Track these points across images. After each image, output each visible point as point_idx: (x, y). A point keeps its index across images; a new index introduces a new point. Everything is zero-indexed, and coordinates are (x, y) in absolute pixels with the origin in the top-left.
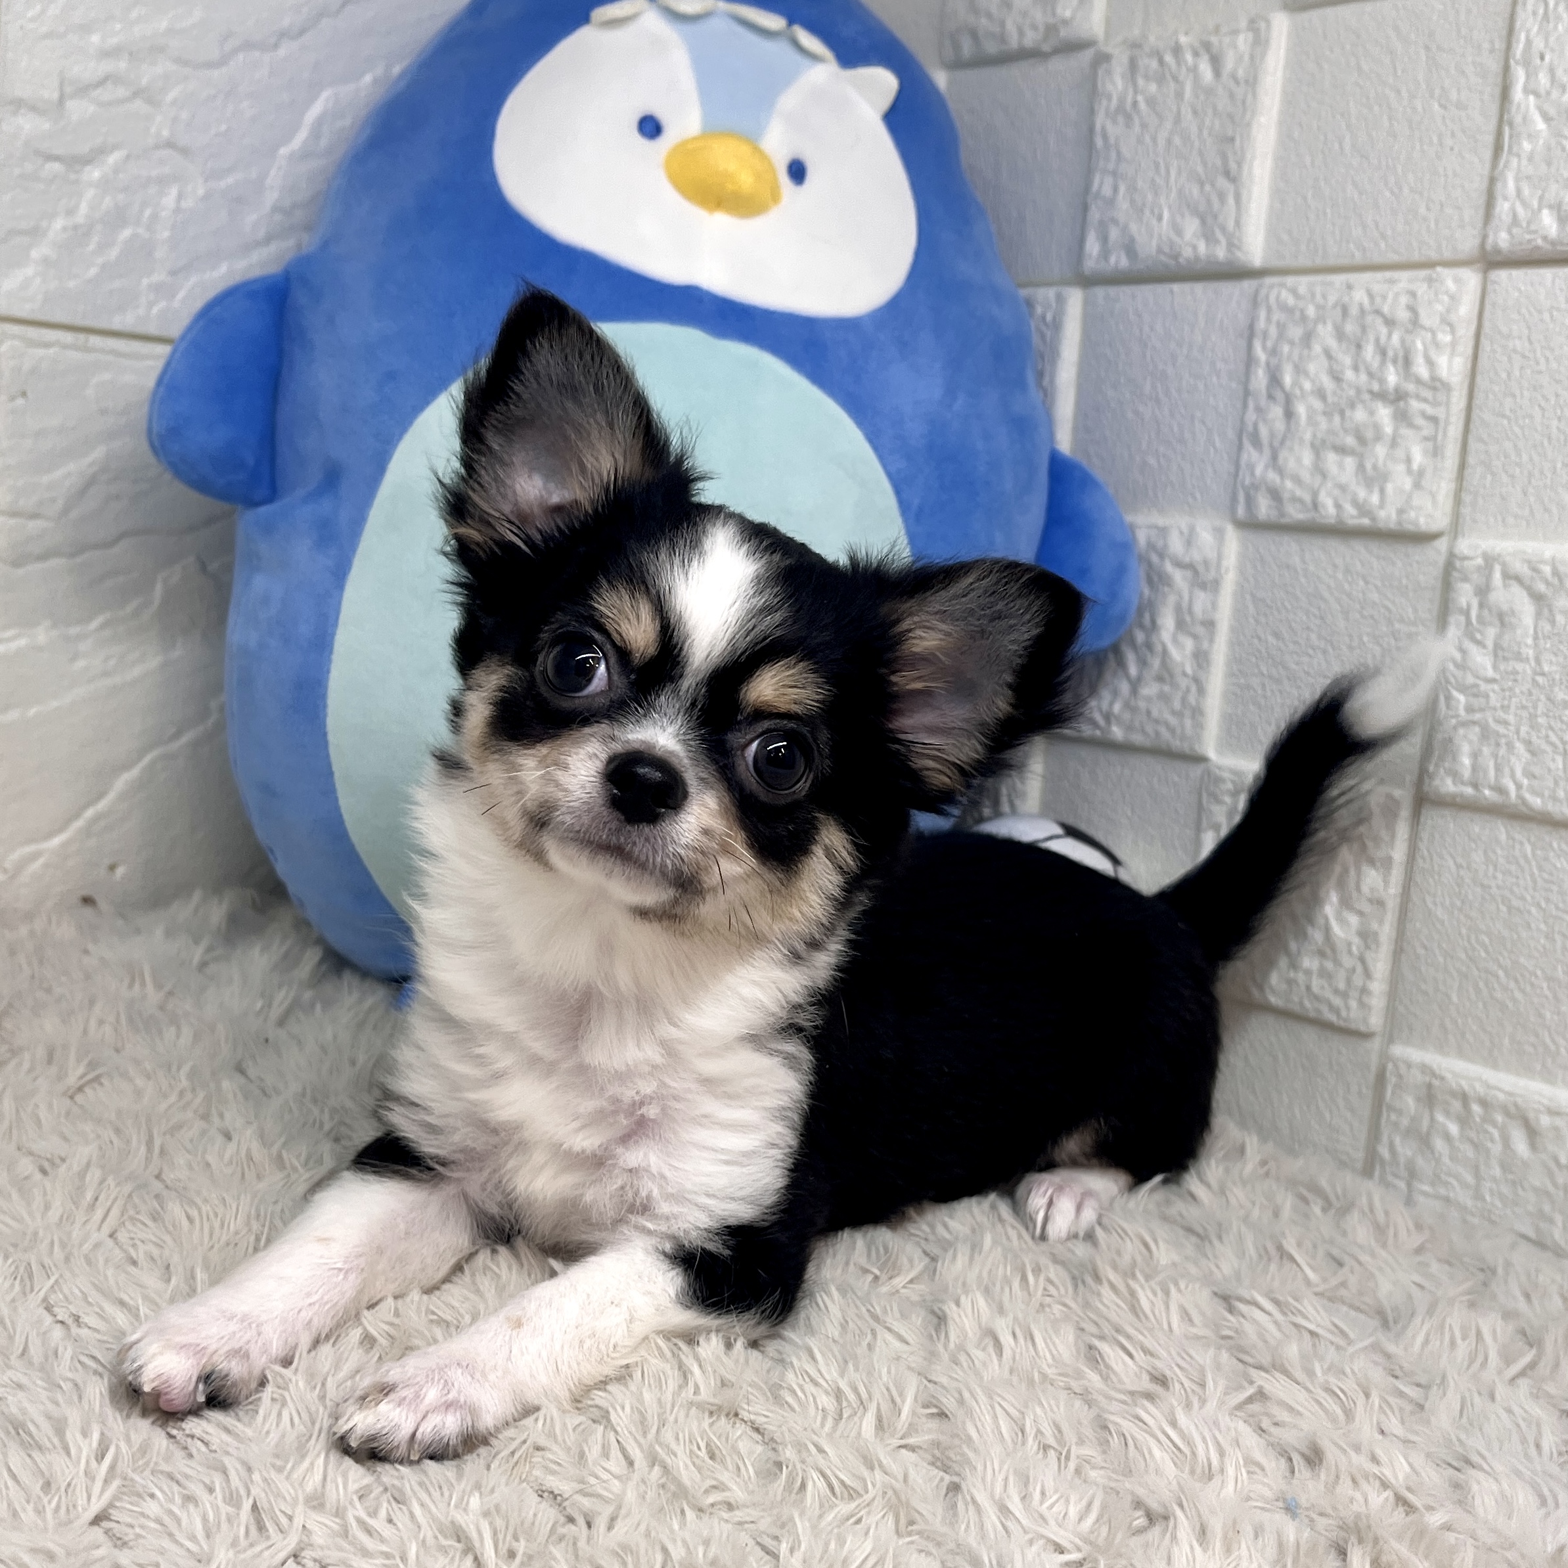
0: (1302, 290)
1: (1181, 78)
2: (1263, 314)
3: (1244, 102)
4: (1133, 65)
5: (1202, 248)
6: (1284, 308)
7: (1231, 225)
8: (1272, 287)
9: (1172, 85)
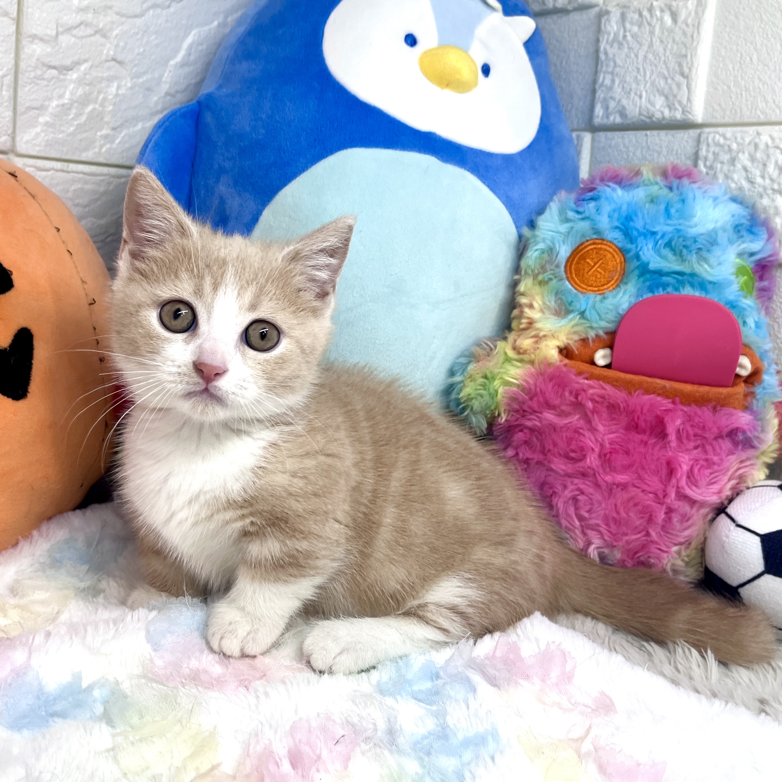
0: (729, 135)
1: (653, 24)
2: (704, 148)
3: (692, 37)
4: (623, 17)
5: (667, 113)
6: (718, 144)
7: (685, 101)
8: (709, 133)
9: (648, 28)
